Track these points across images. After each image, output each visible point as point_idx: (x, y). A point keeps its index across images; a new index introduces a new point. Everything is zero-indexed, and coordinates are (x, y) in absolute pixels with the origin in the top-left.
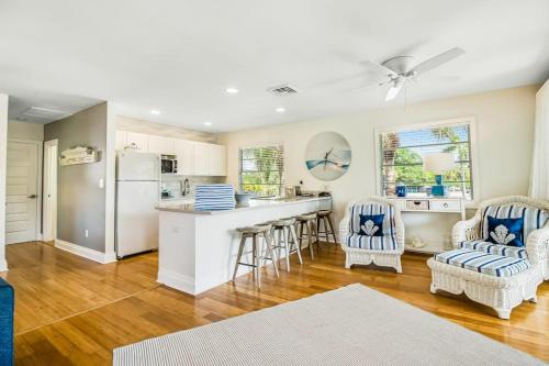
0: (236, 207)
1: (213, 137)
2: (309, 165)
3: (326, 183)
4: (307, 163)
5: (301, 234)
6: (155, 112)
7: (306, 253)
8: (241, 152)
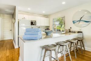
0: (45, 38)
1: (46, 16)
2: (74, 22)
3: (80, 28)
4: (73, 21)
5: (71, 46)
6: (29, 9)
7: (72, 53)
8: (53, 19)
